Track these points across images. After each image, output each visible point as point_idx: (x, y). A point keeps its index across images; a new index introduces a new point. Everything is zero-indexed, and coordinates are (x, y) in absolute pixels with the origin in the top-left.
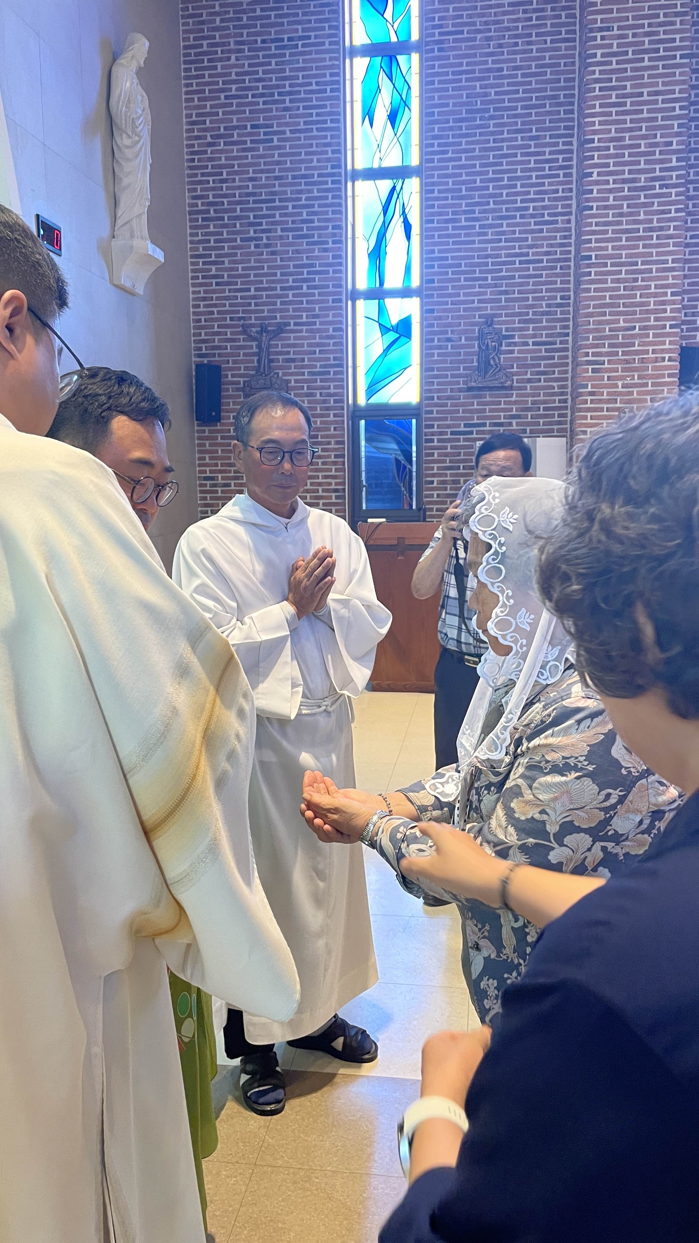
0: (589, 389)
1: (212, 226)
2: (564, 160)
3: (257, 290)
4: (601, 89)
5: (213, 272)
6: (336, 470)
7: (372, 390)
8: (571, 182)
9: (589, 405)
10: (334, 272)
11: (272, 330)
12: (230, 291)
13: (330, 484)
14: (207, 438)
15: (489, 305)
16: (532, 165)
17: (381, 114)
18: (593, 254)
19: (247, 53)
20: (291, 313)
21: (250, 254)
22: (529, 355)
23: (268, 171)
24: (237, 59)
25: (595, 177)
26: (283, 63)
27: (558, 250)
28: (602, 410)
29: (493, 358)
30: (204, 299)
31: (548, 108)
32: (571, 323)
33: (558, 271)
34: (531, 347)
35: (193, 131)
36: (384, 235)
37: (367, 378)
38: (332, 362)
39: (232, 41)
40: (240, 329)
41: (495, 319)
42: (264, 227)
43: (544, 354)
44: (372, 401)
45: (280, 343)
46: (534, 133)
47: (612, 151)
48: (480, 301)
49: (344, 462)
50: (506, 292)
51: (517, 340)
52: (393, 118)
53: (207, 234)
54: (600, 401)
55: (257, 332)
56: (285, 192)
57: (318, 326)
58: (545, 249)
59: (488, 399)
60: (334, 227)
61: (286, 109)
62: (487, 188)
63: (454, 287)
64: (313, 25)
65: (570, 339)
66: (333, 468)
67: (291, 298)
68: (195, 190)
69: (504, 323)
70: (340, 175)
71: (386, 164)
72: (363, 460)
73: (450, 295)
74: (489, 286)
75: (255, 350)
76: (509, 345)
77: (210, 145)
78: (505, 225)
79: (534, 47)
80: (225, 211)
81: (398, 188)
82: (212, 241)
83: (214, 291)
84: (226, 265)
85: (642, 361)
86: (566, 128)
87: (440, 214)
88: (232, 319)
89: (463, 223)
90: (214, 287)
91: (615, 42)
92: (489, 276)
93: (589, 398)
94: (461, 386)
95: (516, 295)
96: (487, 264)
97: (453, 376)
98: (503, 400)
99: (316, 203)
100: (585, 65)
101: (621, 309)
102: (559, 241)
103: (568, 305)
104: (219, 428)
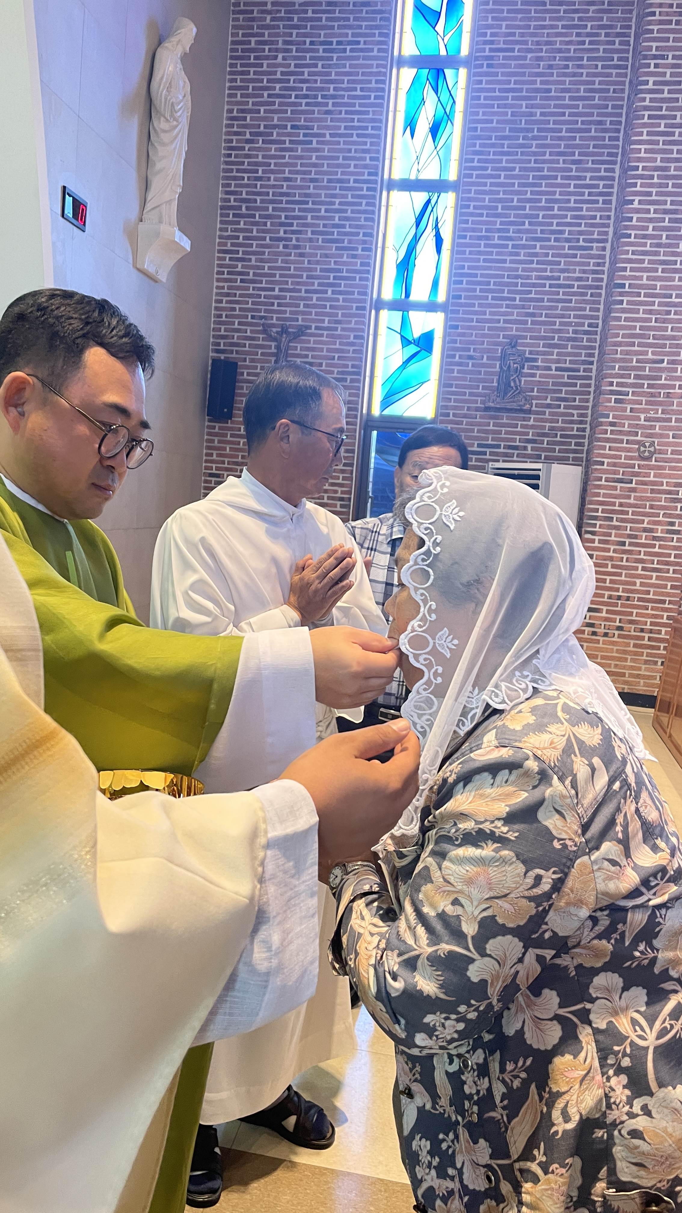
0: (611, 419)
1: (242, 223)
2: (605, 186)
3: (281, 290)
4: (650, 117)
5: (239, 269)
6: (344, 479)
7: (387, 402)
8: (610, 210)
9: (608, 435)
10: (361, 279)
11: (294, 333)
12: (254, 289)
13: (336, 492)
14: (216, 435)
15: (514, 326)
16: (572, 189)
17: (423, 126)
18: (627, 283)
19: (294, 53)
20: (313, 317)
21: (279, 254)
22: (551, 380)
23: (305, 173)
24: (284, 58)
25: (636, 205)
26: (330, 66)
27: (591, 276)
28: (621, 441)
29: (514, 380)
30: (228, 295)
31: (593, 133)
32: (597, 352)
33: (588, 297)
34: (553, 372)
35: (232, 126)
36: (415, 247)
37: (383, 389)
38: (350, 369)
39: (280, 40)
40: (261, 328)
41: (519, 341)
42: (295, 228)
43: (566, 380)
44: (386, 412)
45: (299, 346)
46: (577, 157)
47: (656, 180)
48: (505, 321)
49: (352, 471)
50: (533, 315)
51: (539, 363)
52: (434, 130)
53: (236, 230)
54: (620, 432)
55: (277, 332)
56: (319, 195)
57: (339, 332)
58: (577, 275)
59: (505, 421)
60: (365, 235)
61: (328, 112)
62: (524, 208)
63: (480, 305)
64: (363, 31)
65: (594, 367)
66: (341, 476)
67: (314, 301)
68: (229, 185)
69: (528, 345)
70: (376, 182)
71: (423, 176)
72: (372, 471)
73: (476, 313)
74: (516, 307)
75: (273, 350)
76: (531, 368)
77: (248, 141)
78: (538, 247)
79: (584, 71)
80: (257, 209)
81: (433, 202)
82: (241, 238)
83: (238, 288)
84: (253, 263)
85: (668, 395)
86: (610, 155)
87: (473, 230)
88: (253, 317)
89: (496, 241)
90: (238, 283)
91: (669, 71)
92: (518, 297)
93: (609, 428)
94: (479, 405)
95: (543, 319)
96: (516, 285)
97: (471, 394)
98: (520, 423)
99: (350, 208)
100: (635, 91)
101: (651, 341)
102: (592, 268)
103: (596, 333)
104: (229, 425)
